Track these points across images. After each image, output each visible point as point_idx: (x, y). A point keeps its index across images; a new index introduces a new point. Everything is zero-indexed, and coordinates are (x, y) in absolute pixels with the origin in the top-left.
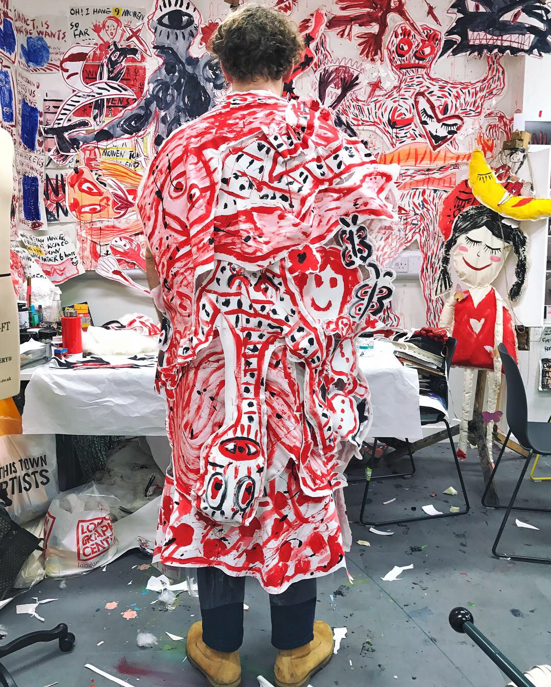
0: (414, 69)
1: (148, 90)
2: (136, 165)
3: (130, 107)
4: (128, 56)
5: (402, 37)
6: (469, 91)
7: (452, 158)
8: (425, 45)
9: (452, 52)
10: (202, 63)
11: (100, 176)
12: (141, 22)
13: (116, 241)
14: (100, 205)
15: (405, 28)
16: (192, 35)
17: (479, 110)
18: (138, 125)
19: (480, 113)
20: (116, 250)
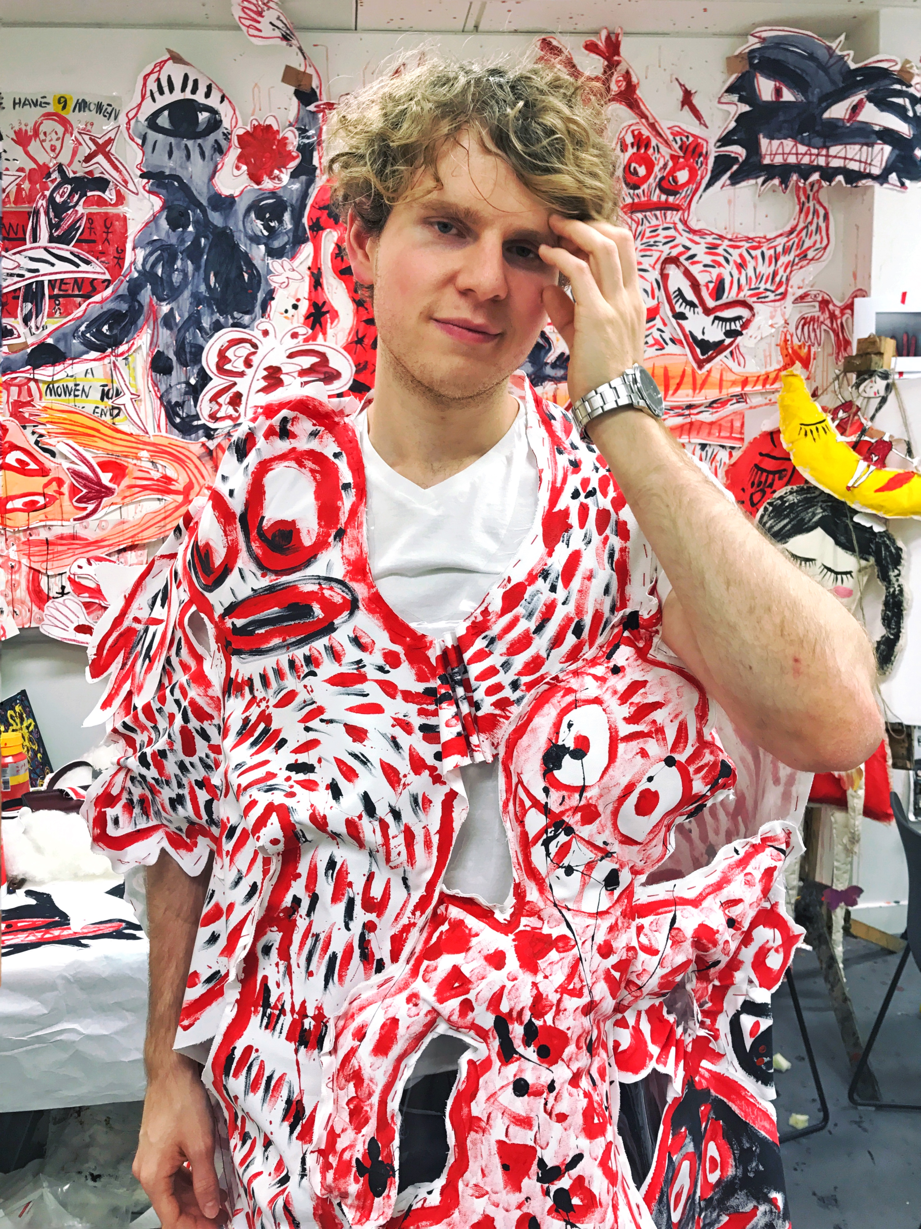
0: (658, 213)
1: (134, 263)
2: (116, 412)
3: (97, 298)
4: (89, 194)
5: (635, 150)
6: (763, 254)
7: (734, 383)
8: (678, 166)
9: (730, 178)
10: (241, 206)
11: (41, 436)
12: (112, 124)
13: (80, 567)
14: (44, 495)
15: (640, 133)
16: (219, 149)
17: (782, 290)
18: (115, 332)
19: (784, 295)
20: (79, 584)
